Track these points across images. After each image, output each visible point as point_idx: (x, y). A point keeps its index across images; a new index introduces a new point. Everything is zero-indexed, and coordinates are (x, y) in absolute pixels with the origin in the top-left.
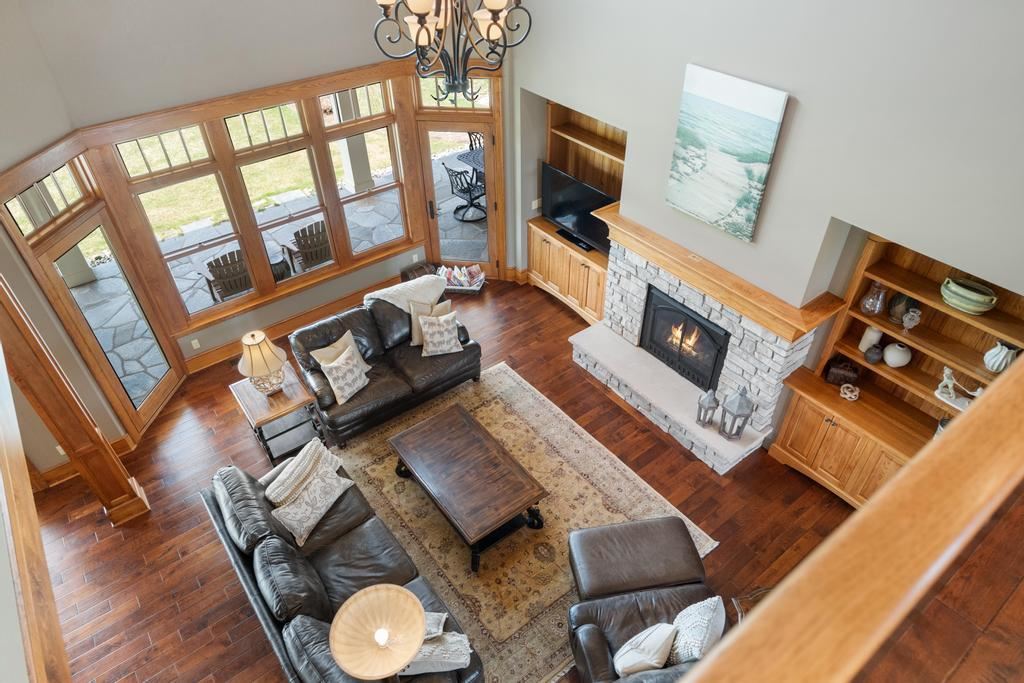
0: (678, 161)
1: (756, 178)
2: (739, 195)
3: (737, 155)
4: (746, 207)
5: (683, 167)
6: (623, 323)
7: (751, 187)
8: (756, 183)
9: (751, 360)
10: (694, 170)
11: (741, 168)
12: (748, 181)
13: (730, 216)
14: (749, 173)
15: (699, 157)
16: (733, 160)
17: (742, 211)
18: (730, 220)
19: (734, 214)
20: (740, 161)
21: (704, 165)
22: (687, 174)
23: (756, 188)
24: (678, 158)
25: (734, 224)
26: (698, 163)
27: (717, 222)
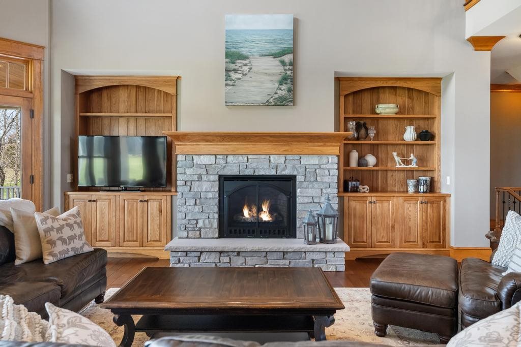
0: (230, 73)
1: (288, 64)
2: (279, 78)
3: (272, 55)
4: (286, 84)
5: (234, 76)
6: (200, 224)
7: (286, 70)
8: (288, 67)
9: (316, 186)
10: (243, 74)
11: (276, 62)
12: (282, 68)
13: (276, 93)
14: (283, 63)
15: (246, 65)
16: (270, 59)
17: (284, 87)
18: (277, 96)
19: (279, 91)
20: (274, 58)
21: (251, 69)
22: (239, 79)
23: (289, 70)
24: (230, 71)
25: (280, 97)
26: (246, 69)
27: (268, 101)
